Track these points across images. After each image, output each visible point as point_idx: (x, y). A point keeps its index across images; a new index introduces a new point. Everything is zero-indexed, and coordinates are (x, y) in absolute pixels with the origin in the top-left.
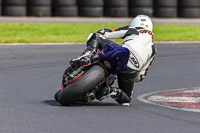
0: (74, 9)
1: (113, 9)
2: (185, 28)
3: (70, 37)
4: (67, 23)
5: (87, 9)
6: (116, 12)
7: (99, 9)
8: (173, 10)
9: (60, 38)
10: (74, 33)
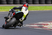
0: (6, 2)
1: (16, 2)
2: (35, 7)
3: (5, 10)
4: (4, 6)
5: (9, 2)
6: (17, 3)
7: (12, 2)
8: (32, 2)
9: (2, 10)
10: (6, 9)
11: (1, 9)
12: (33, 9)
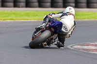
0: (37, 4)
1: (55, 4)
2: (91, 13)
3: (35, 17)
4: (33, 11)
5: (43, 4)
6: (57, 5)
9: (30, 18)
10: (37, 15)
11: (29, 16)
12: (87, 16)
